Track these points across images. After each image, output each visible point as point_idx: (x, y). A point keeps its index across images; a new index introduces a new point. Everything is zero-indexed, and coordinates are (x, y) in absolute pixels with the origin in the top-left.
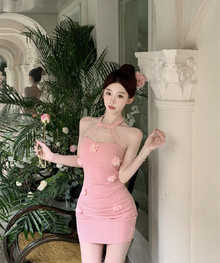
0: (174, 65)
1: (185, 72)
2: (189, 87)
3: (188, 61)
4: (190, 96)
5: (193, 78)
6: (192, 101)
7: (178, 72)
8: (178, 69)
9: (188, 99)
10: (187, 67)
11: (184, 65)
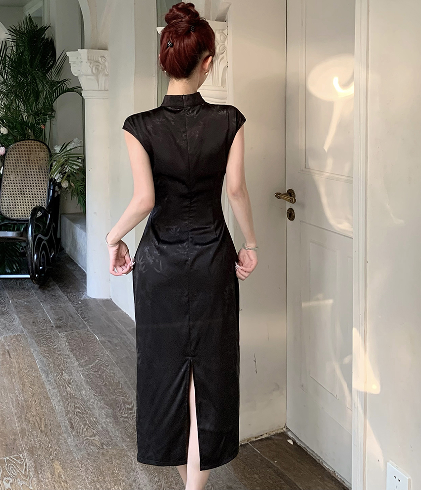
0: (87, 61)
1: (98, 67)
2: (102, 79)
3: (100, 59)
4: (105, 87)
5: (106, 73)
6: (107, 90)
7: (90, 66)
8: (90, 64)
9: (103, 89)
10: (100, 63)
11: (98, 62)
